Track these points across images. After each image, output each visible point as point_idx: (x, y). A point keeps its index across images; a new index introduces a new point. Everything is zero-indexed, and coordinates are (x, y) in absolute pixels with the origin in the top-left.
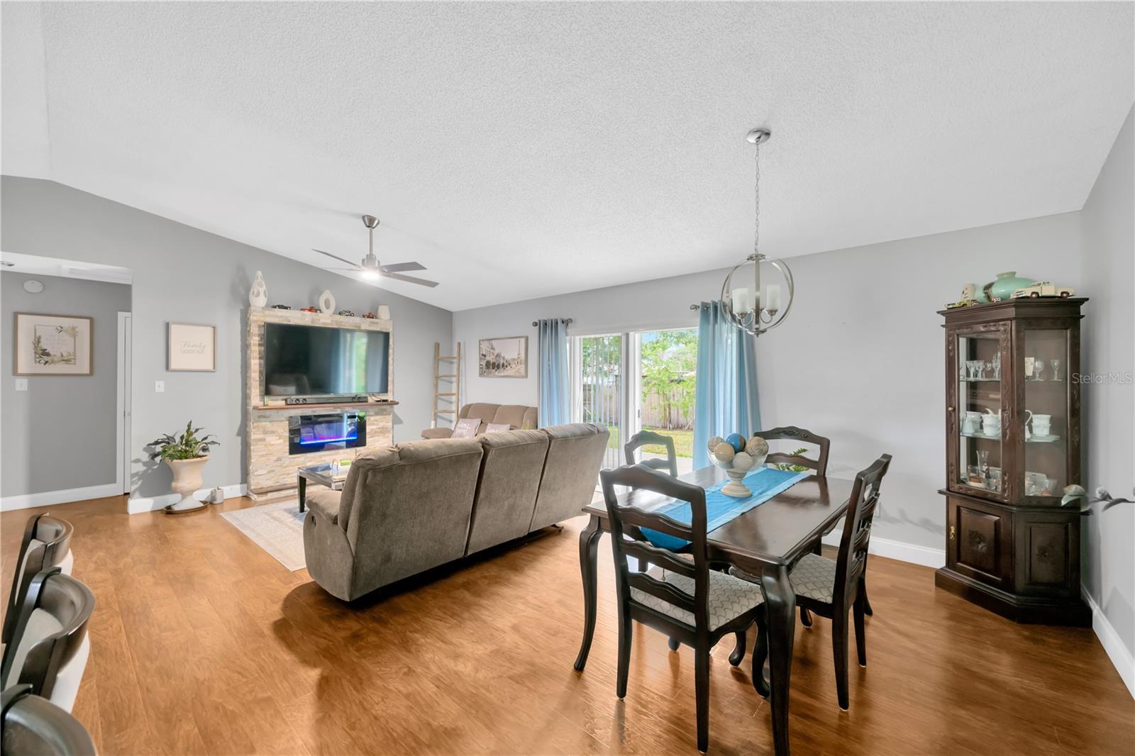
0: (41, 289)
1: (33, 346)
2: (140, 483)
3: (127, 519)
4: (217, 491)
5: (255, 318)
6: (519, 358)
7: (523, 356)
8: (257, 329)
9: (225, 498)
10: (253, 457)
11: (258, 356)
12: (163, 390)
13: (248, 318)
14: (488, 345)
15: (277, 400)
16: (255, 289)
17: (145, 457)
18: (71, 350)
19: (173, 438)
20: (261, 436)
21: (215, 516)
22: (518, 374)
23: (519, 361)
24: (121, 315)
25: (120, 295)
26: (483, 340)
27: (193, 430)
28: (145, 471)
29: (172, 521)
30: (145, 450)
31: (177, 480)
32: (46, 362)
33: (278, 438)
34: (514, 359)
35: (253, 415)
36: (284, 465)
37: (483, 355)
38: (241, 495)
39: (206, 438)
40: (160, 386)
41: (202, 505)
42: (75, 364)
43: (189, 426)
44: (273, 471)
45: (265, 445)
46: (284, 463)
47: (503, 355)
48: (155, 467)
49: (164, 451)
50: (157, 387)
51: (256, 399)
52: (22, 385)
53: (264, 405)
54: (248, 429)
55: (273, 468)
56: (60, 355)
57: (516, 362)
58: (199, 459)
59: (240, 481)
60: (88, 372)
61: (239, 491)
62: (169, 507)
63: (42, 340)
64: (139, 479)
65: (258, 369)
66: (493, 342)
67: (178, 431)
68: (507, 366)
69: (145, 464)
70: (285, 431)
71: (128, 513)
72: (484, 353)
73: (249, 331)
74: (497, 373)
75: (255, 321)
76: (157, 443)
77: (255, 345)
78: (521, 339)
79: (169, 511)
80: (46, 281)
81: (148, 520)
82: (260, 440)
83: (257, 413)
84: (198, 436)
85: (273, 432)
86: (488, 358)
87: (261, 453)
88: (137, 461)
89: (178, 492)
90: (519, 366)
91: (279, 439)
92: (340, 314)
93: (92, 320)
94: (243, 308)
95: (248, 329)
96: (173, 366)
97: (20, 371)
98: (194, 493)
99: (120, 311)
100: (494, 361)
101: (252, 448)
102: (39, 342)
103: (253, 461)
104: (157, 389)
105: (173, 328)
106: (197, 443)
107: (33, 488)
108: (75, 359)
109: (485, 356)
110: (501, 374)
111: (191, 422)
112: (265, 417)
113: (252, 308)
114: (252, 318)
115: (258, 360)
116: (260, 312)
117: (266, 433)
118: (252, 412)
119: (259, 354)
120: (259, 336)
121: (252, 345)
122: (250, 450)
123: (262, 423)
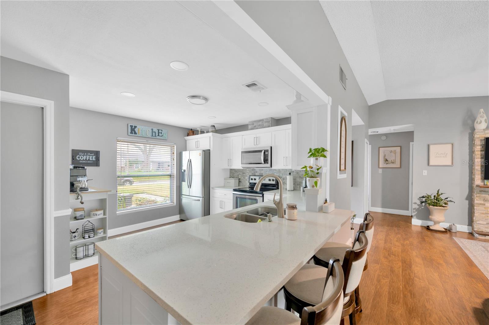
0: (386, 138)
1: (383, 158)
2: (416, 212)
3: (411, 226)
4: (453, 226)
5: (478, 136)
8: (479, 142)
9: (457, 230)
10: (475, 213)
11: (480, 157)
12: (426, 174)
13: (474, 137)
16: (478, 120)
17: (419, 202)
18: (394, 159)
19: (430, 196)
20: (482, 202)
21: (451, 238)
24: (411, 143)
25: (409, 136)
27: (440, 193)
28: (418, 208)
29: (429, 233)
30: (418, 199)
31: (432, 215)
32: (387, 163)
35: (476, 190)
38: (468, 232)
39: (447, 198)
40: (425, 173)
41: (444, 230)
42: (395, 164)
43: (438, 191)
45: (485, 208)
48: (423, 207)
49: (426, 201)
50: (424, 173)
51: (478, 180)
52: (380, 171)
53: (484, 185)
54: (473, 197)
56: (391, 161)
58: (443, 208)
59: (467, 224)
60: (399, 167)
61: (467, 229)
62: (428, 227)
63: (386, 156)
64: (416, 211)
67: (432, 193)
69: (418, 205)
71: (411, 224)
73: (474, 144)
75: (478, 138)
76: (423, 197)
77: (478, 151)
79: (428, 228)
80: (386, 135)
81: (419, 229)
82: (481, 204)
83: (479, 189)
84: (442, 197)
87: (482, 212)
88: (415, 203)
89: (432, 221)
93: (401, 147)
94: (470, 131)
95: (474, 142)
96: (431, 164)
97: (380, 166)
98: (440, 223)
99: (411, 142)
101: (475, 208)
102: (385, 157)
103: (475, 215)
104: (424, 174)
105: (431, 147)
106: (442, 200)
107: (383, 206)
108: (395, 162)
111: (439, 190)
112: (485, 191)
113: (476, 131)
114: (476, 136)
115: (480, 159)
116: (482, 132)
117: (486, 201)
118: (475, 188)
119: (481, 156)
120: (481, 145)
121: (476, 151)
122: (474, 209)
123: (483, 195)
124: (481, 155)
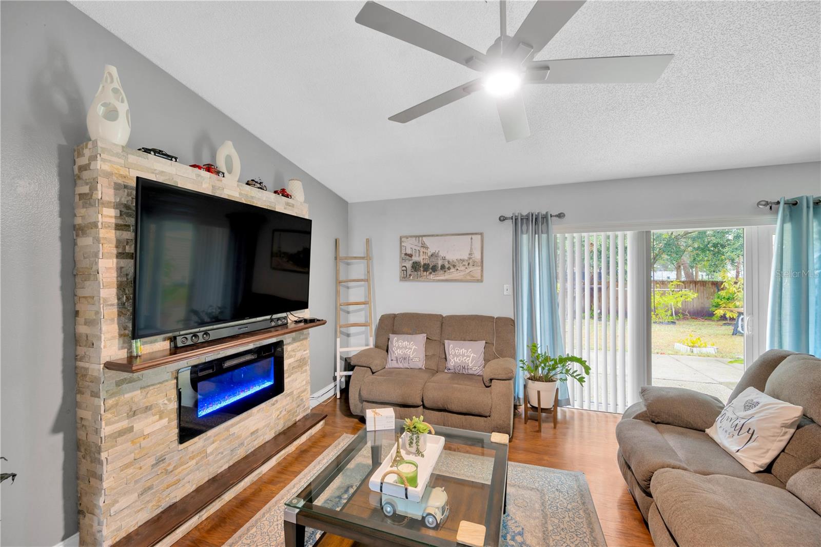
5: (106, 167)
6: (470, 258)
7: (477, 256)
8: (111, 192)
10: (104, 477)
11: (115, 251)
14: (416, 243)
15: (155, 341)
16: (104, 100)
20: (124, 424)
22: (468, 278)
23: (471, 261)
26: (407, 237)
33: (157, 417)
34: (463, 261)
35: (105, 383)
36: (170, 468)
37: (406, 254)
44: (150, 488)
45: (132, 441)
46: (169, 464)
47: (442, 254)
53: (132, 356)
55: (148, 484)
57: (467, 264)
65: (115, 280)
66: (424, 239)
68: (449, 268)
70: (169, 400)
72: (409, 252)
73: (86, 195)
74: (431, 276)
75: (108, 175)
77: (106, 226)
78: (473, 236)
82: (122, 433)
83: (113, 377)
85: (148, 409)
86: (415, 259)
87: (124, 461)
90: (471, 268)
91: (161, 418)
92: (248, 184)
95: (84, 190)
100: (427, 262)
101: (103, 456)
103: (105, 485)
109: (411, 256)
110: (438, 278)
112: (131, 380)
113: (98, 144)
114: (98, 165)
115: (115, 260)
116: (117, 155)
117: (134, 414)
118: (102, 375)
119: (117, 247)
120: (117, 206)
121: (100, 224)
122: (100, 462)
123: (126, 396)
124: (119, 243)
